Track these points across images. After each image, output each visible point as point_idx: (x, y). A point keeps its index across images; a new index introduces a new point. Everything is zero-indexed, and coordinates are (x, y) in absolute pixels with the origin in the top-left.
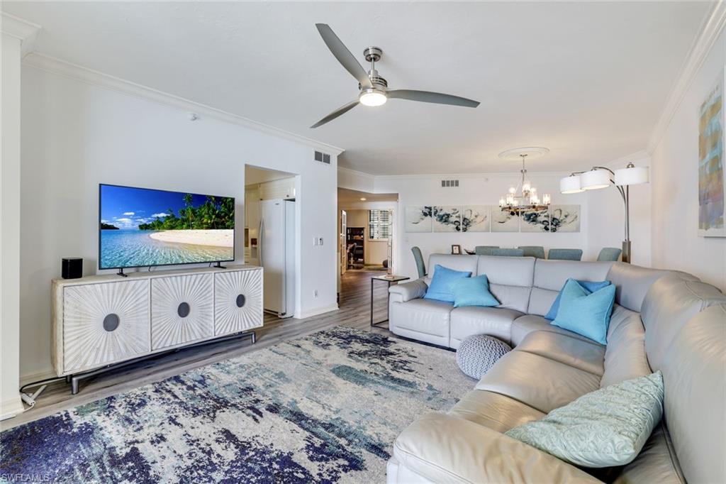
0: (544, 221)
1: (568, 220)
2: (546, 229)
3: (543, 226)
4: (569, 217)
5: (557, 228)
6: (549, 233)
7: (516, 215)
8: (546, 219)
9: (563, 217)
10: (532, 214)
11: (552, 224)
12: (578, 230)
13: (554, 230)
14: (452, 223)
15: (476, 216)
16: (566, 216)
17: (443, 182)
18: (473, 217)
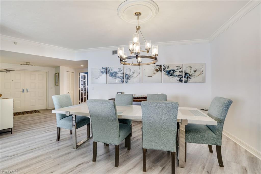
0: (179, 75)
1: (197, 74)
2: (181, 81)
3: (178, 79)
4: (197, 72)
5: (189, 80)
6: (183, 84)
7: (159, 72)
8: (180, 74)
9: (192, 72)
10: (170, 71)
11: (185, 77)
12: (204, 81)
13: (186, 82)
14: (118, 77)
15: (133, 73)
16: (195, 71)
17: (113, 52)
18: (131, 73)
